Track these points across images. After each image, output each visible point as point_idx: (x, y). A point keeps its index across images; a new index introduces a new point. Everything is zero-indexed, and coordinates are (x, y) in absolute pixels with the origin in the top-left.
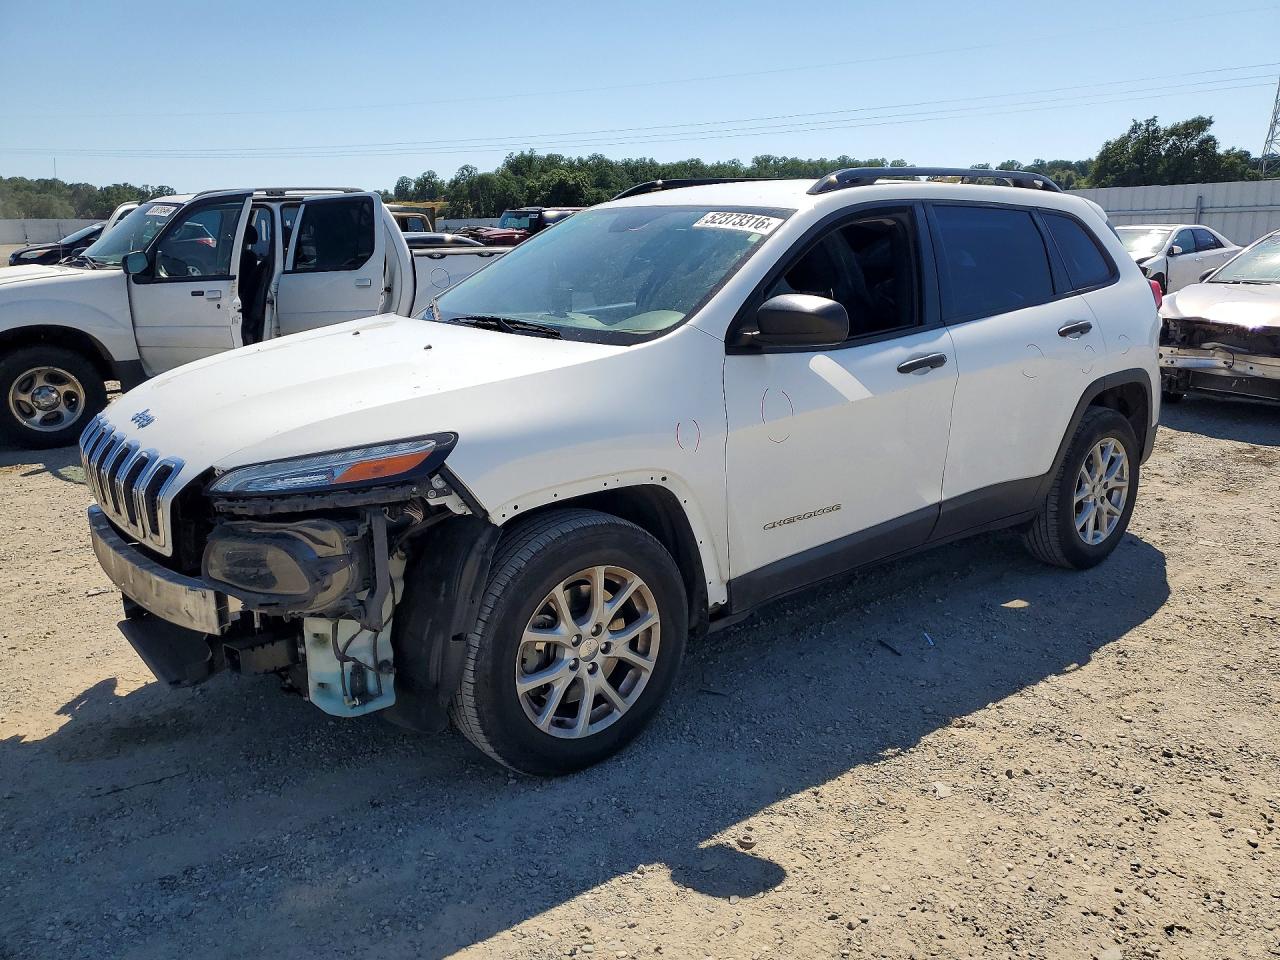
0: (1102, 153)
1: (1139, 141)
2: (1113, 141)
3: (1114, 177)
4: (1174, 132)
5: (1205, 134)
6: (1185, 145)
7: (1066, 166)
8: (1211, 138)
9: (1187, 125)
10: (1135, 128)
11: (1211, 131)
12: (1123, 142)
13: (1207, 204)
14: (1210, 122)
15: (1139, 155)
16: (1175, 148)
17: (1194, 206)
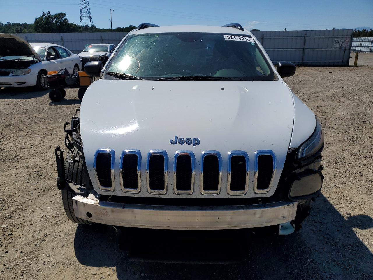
0: (35, 21)
1: (46, 18)
2: (38, 18)
3: (41, 29)
4: (56, 16)
5: (65, 18)
6: (60, 20)
7: (18, 25)
8: (66, 19)
9: (59, 14)
10: (44, 14)
11: (66, 17)
12: (41, 18)
13: (103, 38)
14: (65, 14)
15: (47, 23)
16: (57, 22)
17: (100, 39)
